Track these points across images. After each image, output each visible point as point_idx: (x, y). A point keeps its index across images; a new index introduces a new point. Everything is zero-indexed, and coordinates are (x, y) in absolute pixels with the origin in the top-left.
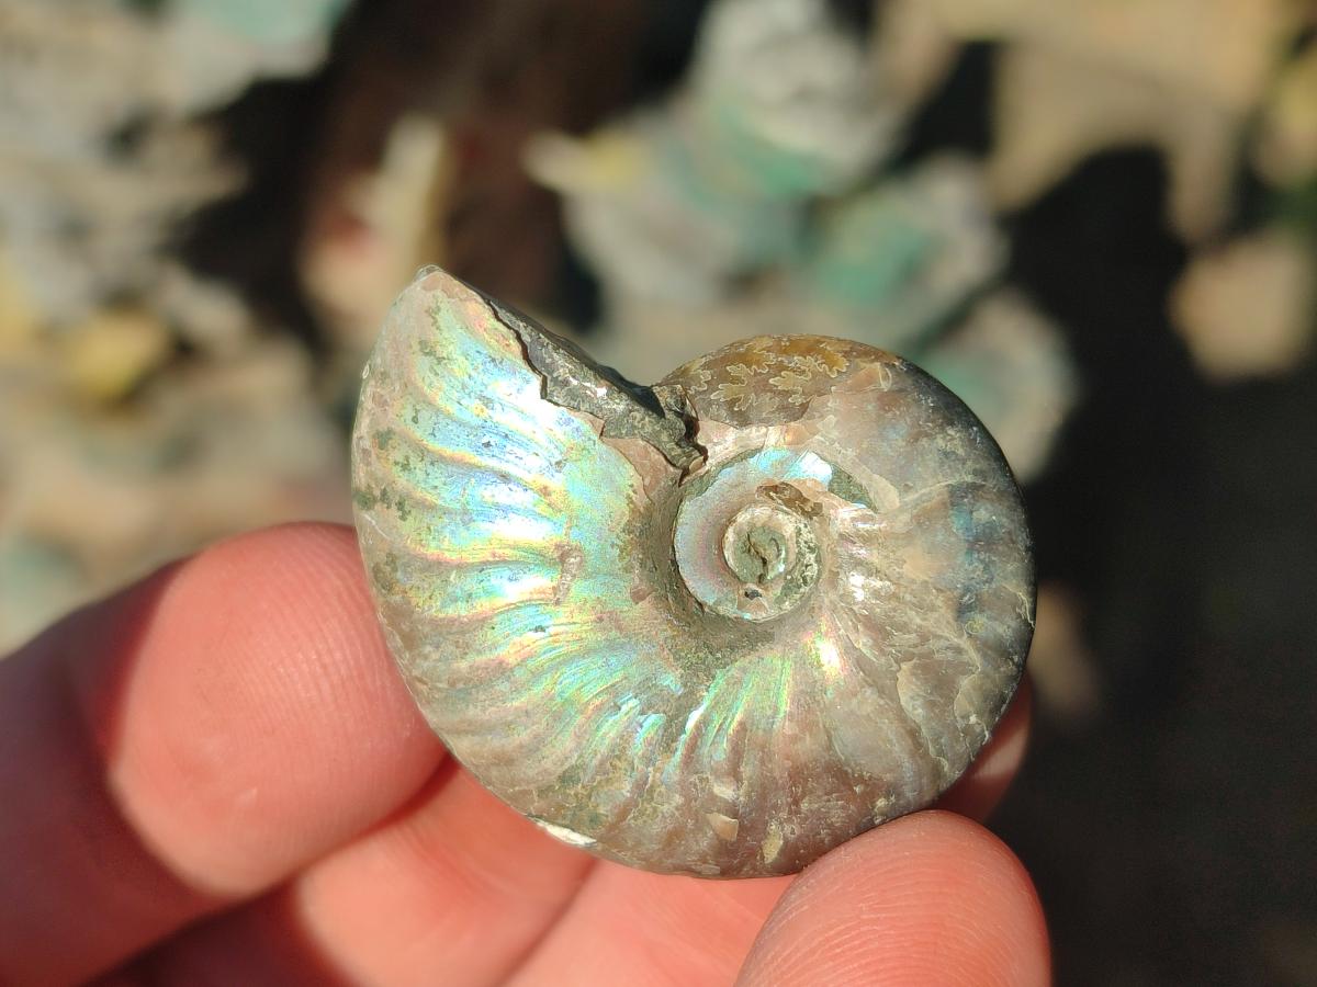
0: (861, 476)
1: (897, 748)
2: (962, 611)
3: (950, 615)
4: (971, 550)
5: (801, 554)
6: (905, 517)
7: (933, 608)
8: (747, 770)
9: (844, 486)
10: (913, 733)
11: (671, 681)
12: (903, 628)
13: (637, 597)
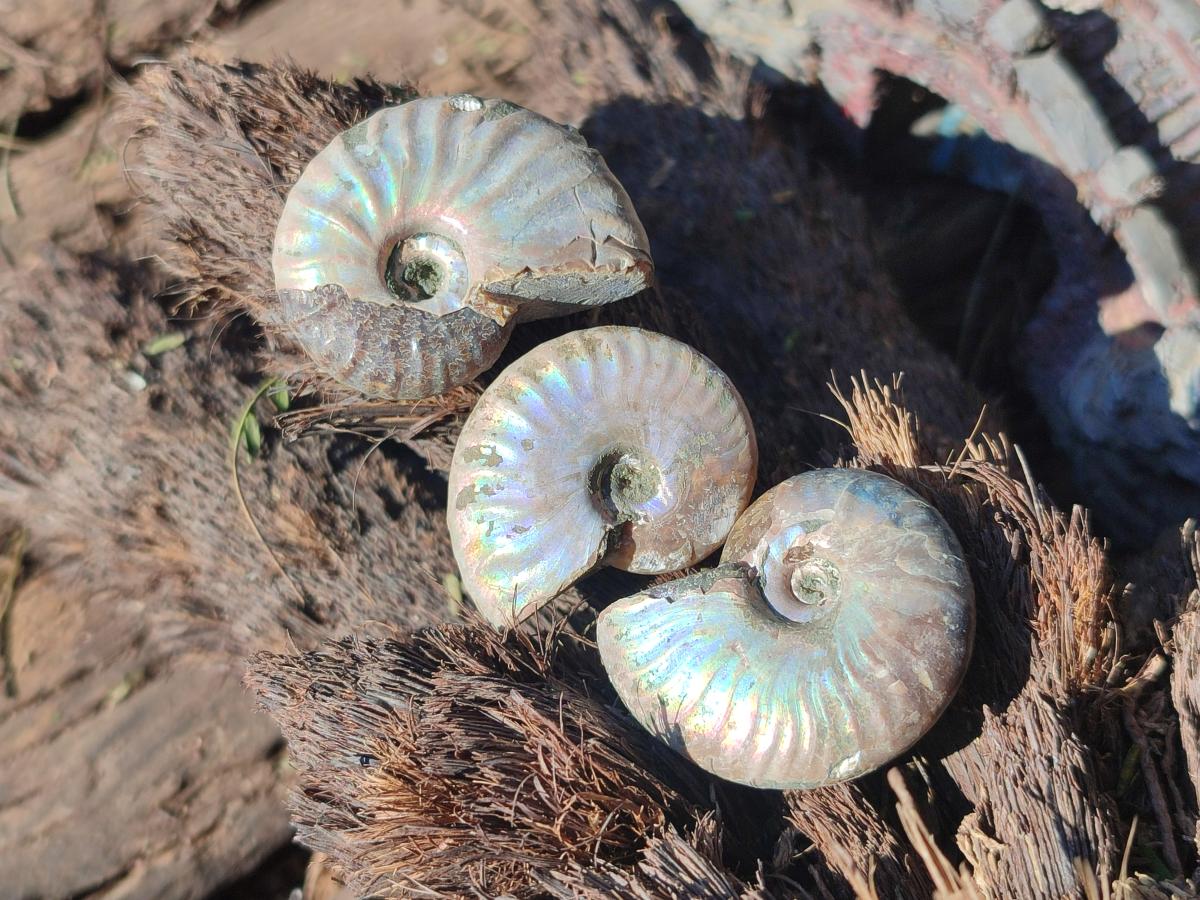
0: (812, 517)
1: (927, 592)
2: (897, 522)
3: (894, 528)
4: (877, 502)
5: (826, 572)
6: (841, 513)
7: (885, 532)
8: (881, 656)
9: (810, 527)
10: (927, 580)
11: (818, 652)
12: (882, 549)
13: (775, 636)
